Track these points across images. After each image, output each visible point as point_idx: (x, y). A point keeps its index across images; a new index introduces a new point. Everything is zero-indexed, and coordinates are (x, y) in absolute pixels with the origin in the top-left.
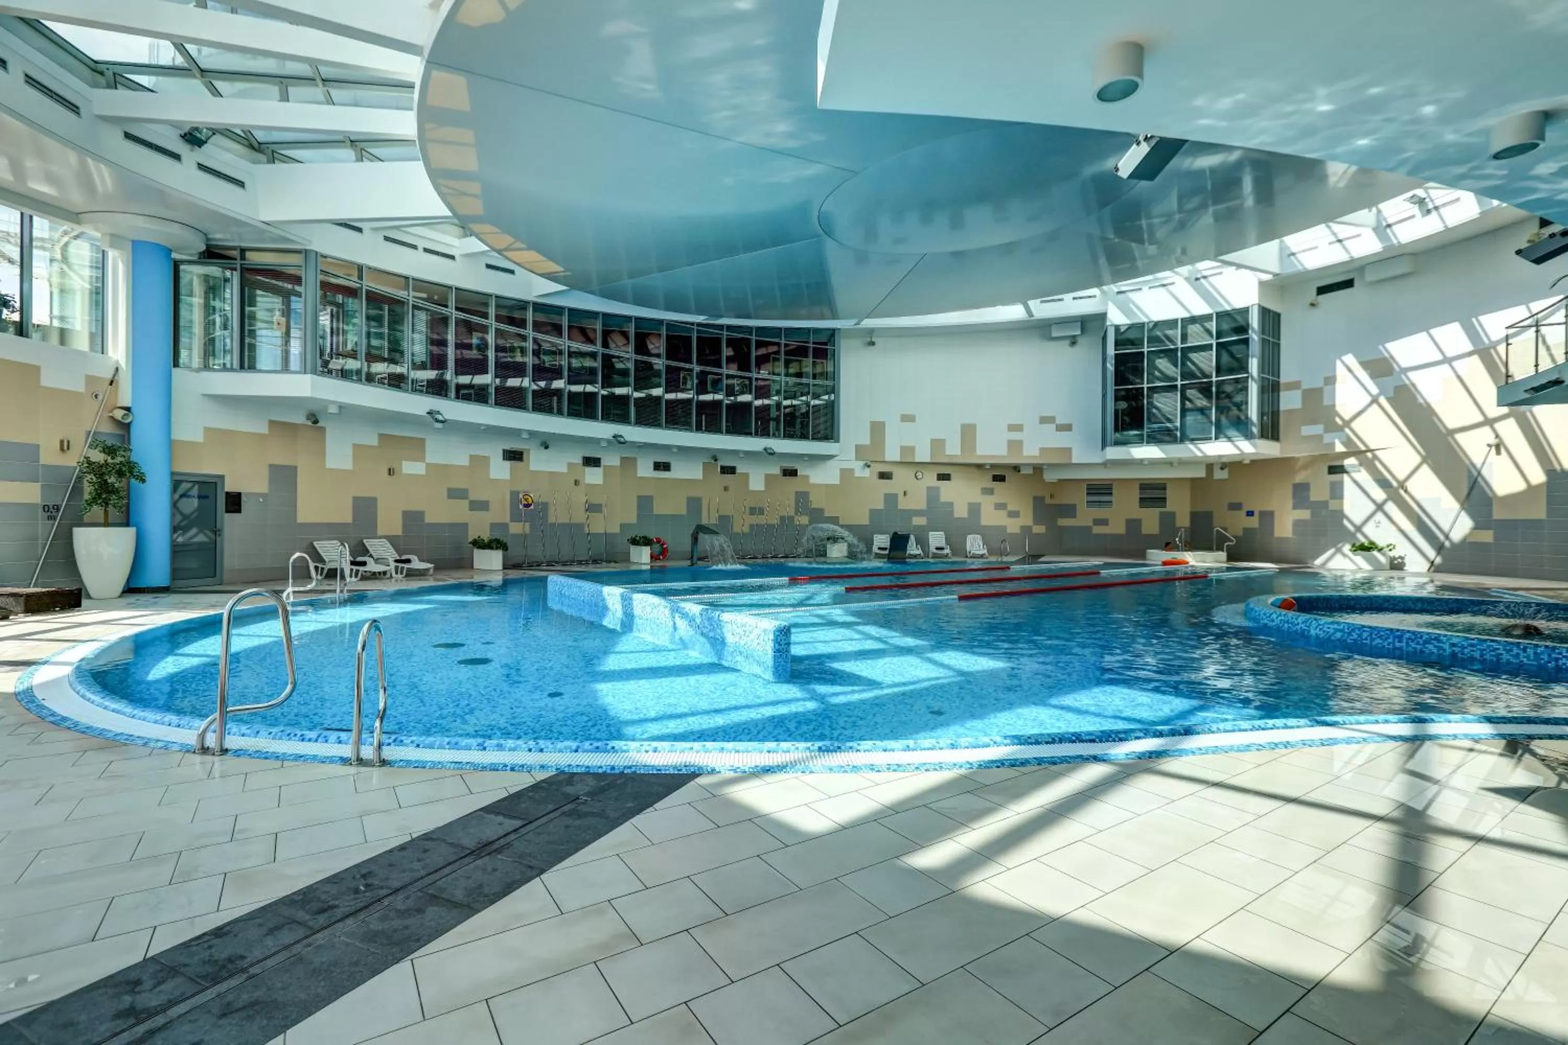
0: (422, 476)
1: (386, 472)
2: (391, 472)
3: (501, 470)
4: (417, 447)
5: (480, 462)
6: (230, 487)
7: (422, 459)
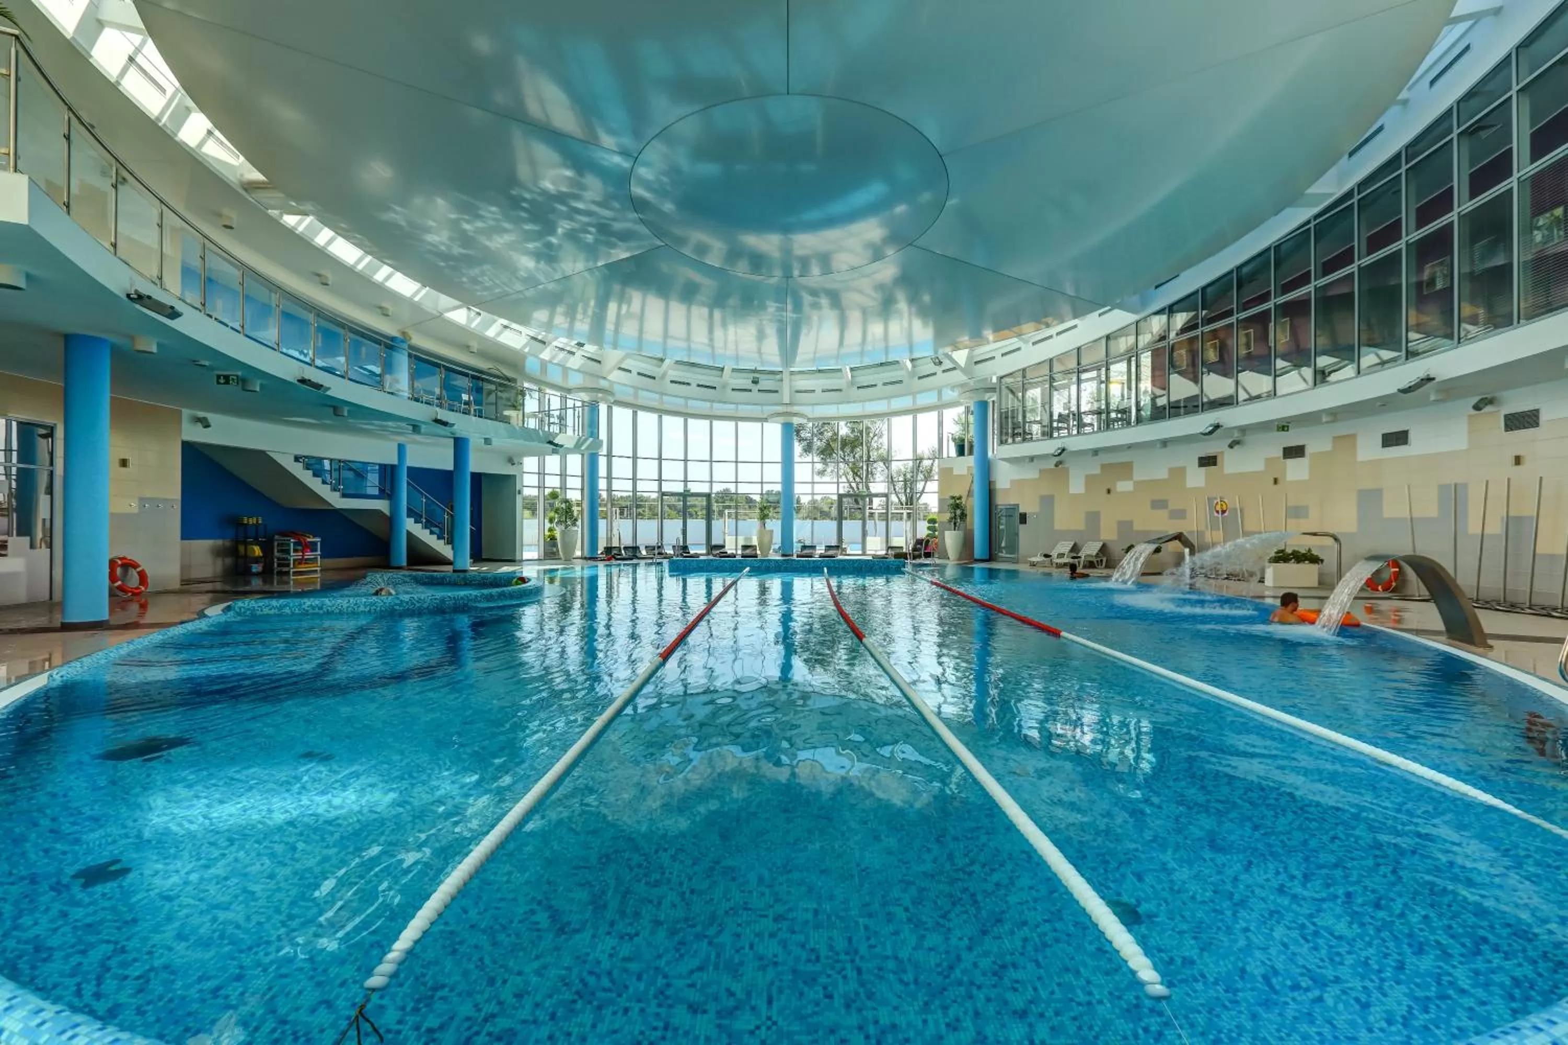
0: (1129, 492)
1: (1105, 491)
2: (1109, 491)
3: (1197, 477)
4: (1125, 469)
5: (1178, 473)
6: (1022, 510)
7: (1130, 478)
